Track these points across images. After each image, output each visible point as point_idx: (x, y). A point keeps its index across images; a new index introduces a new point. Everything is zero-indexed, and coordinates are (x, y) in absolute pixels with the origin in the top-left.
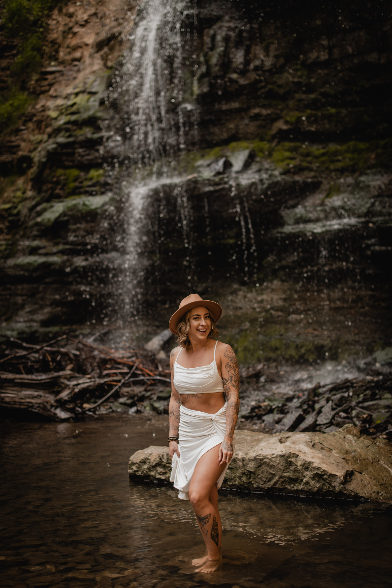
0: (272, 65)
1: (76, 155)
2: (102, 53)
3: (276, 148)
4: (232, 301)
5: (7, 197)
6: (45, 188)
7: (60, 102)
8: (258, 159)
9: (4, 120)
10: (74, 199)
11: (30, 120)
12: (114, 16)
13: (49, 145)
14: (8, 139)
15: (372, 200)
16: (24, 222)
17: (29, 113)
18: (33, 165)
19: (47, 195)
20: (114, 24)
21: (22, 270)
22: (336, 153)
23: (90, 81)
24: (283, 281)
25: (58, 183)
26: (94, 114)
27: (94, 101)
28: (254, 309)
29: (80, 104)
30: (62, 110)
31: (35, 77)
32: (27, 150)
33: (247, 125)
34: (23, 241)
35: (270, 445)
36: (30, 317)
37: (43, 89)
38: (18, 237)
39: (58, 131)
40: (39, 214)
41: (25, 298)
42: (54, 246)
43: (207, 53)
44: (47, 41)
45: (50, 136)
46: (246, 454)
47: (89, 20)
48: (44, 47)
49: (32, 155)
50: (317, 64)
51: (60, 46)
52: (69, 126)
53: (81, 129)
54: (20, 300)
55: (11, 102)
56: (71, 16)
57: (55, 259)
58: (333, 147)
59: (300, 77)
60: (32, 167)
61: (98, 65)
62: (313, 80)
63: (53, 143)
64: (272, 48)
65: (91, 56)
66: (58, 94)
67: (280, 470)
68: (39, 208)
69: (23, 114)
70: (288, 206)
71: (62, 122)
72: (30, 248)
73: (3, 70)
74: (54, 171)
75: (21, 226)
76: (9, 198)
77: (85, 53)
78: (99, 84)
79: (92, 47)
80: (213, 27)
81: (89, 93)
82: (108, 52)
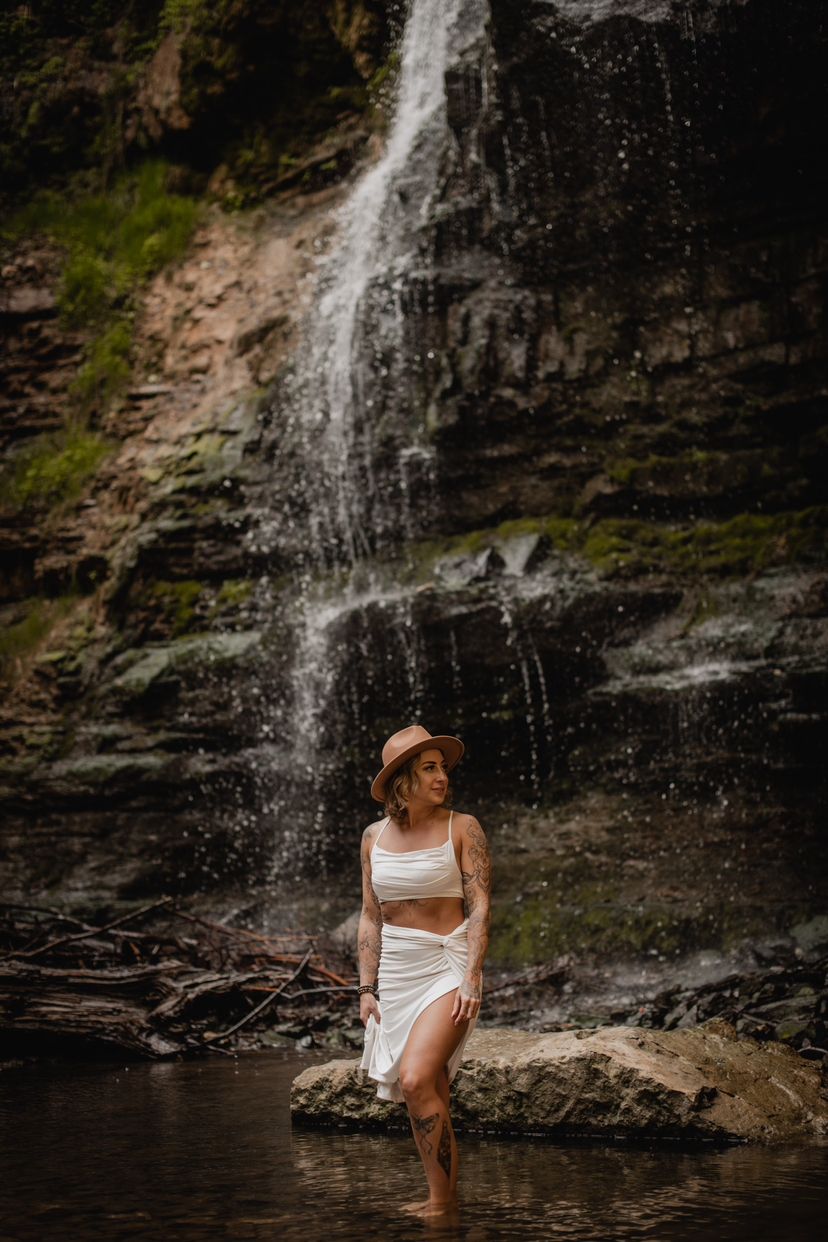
0: (580, 370)
1: (196, 554)
2: (250, 356)
3: (592, 532)
4: (508, 837)
5: (56, 638)
6: (132, 619)
7: (164, 451)
8: (556, 552)
9: (54, 488)
10: (191, 641)
11: (106, 486)
12: (275, 287)
13: (141, 534)
14: (61, 524)
15: (780, 624)
16: (88, 688)
17: (103, 473)
18: (109, 573)
19: (136, 633)
20: (274, 301)
21: (84, 784)
22: (708, 539)
23: (224, 410)
24: (609, 793)
25: (158, 609)
26: (233, 472)
27: (233, 448)
28: (552, 850)
29: (205, 454)
30: (169, 465)
31: (117, 404)
32: (99, 545)
33: (534, 487)
34: (86, 726)
35: (558, 1042)
36: (98, 879)
37: (132, 427)
38: (75, 717)
39: (160, 507)
40: (120, 671)
41: (87, 839)
42: (148, 734)
43: (454, 350)
44: (142, 336)
45: (144, 517)
46: (513, 1060)
47: (225, 296)
48: (136, 348)
49: (108, 554)
50: (668, 368)
51: (166, 346)
52: (182, 497)
53: (206, 502)
54: (76, 844)
55: (68, 453)
56: (189, 288)
57: (150, 760)
58: (703, 526)
59: (634, 394)
60: (108, 578)
61: (241, 378)
62: (660, 399)
63: (150, 531)
64: (581, 340)
65: (228, 363)
66: (163, 435)
67: (577, 1087)
68: (119, 660)
69: (92, 477)
70: (616, 641)
71: (168, 489)
72: (100, 739)
73: (54, 392)
74: (152, 586)
75: (82, 695)
76: (60, 641)
77: (216, 357)
78: (244, 415)
79: (231, 346)
80: (465, 302)
81: (222, 433)
82: (261, 355)
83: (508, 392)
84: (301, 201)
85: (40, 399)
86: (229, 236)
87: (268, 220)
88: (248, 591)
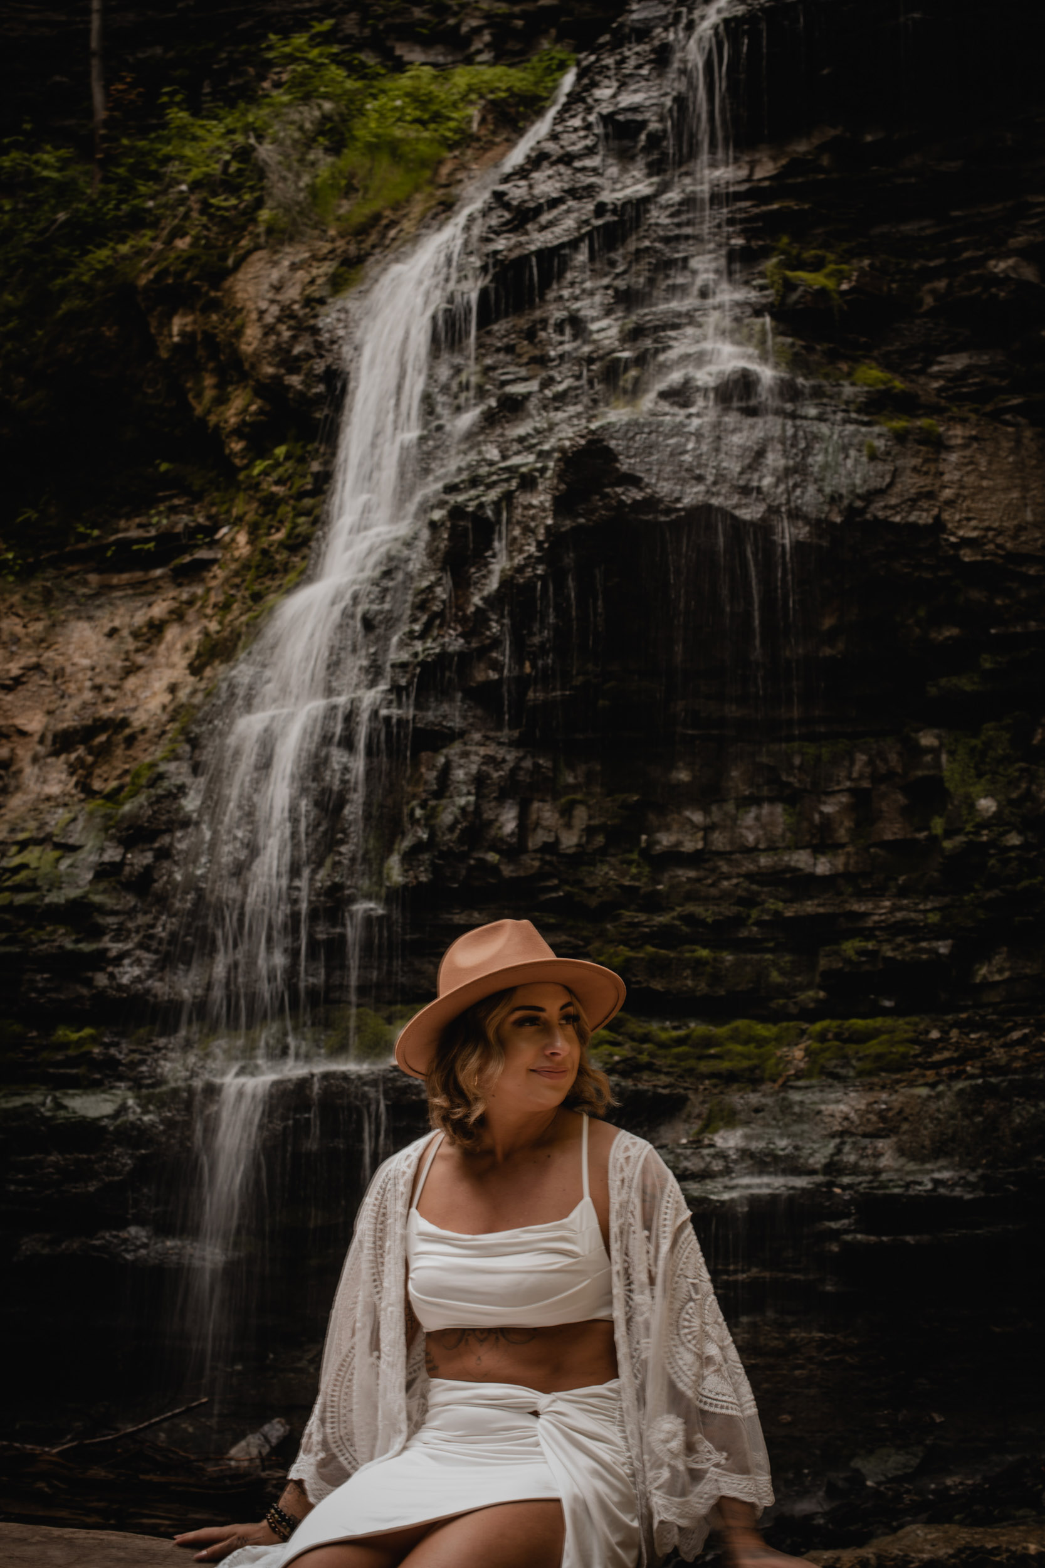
0: (578, 845)
1: (26, 987)
2: (70, 757)
12: (88, 679)
15: (836, 1141)
20: (91, 696)
22: (708, 1041)
23: (56, 820)
26: (82, 896)
27: (77, 865)
43: (429, 801)
47: (23, 679)
50: (675, 857)
52: (8, 916)
53: (41, 927)
58: (696, 1027)
59: (633, 878)
61: (58, 782)
62: (661, 887)
64: (580, 813)
65: (39, 761)
77: (20, 752)
78: (84, 828)
79: (41, 741)
80: (445, 751)
81: (57, 846)
82: (90, 759)
83: (492, 857)
84: (93, 578)
86: (12, 606)
87: (57, 594)
88: (94, 1040)
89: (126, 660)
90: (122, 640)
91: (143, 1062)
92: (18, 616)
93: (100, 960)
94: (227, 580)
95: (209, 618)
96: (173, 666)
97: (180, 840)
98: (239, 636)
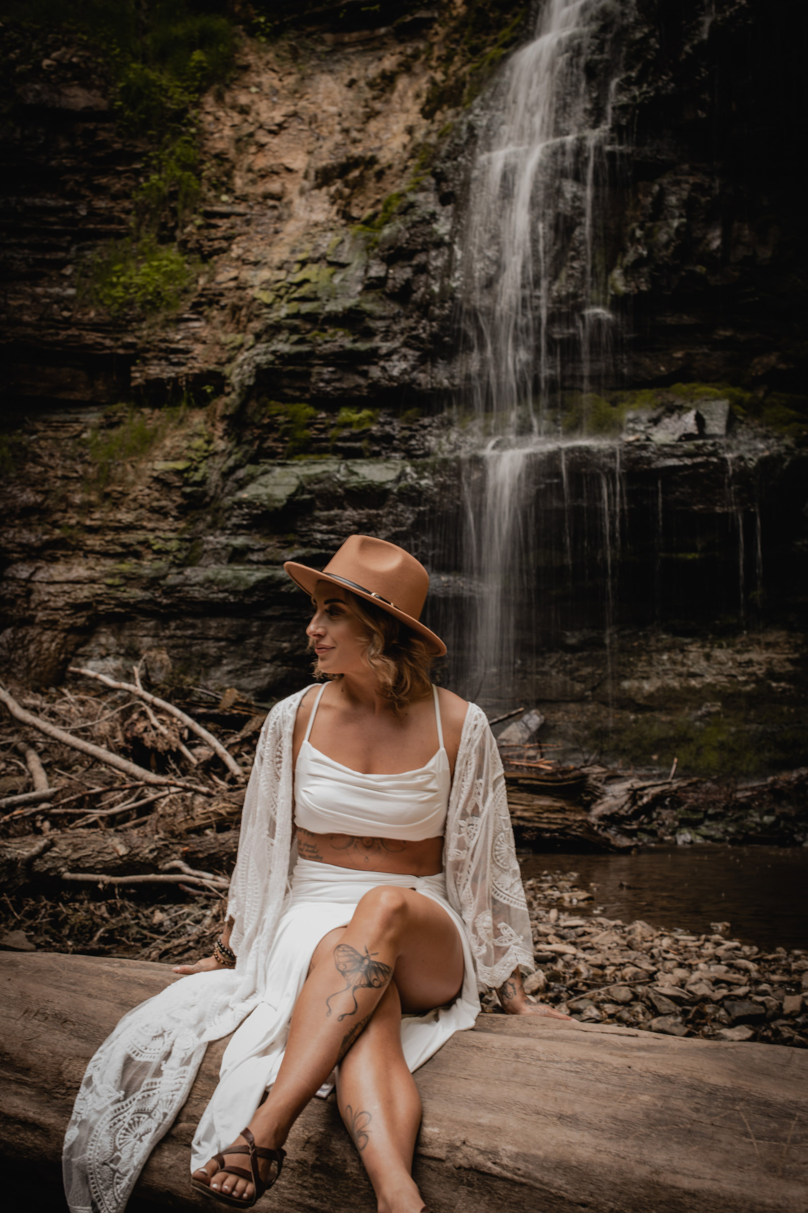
0: (772, 258)
1: (314, 378)
2: (330, 189)
3: (768, 401)
5: (173, 448)
6: (249, 435)
7: (268, 274)
8: (740, 417)
9: (148, 297)
11: (213, 303)
13: (258, 355)
14: (161, 334)
16: (212, 498)
17: (203, 289)
18: (227, 389)
19: (253, 450)
21: (223, 591)
25: (271, 428)
26: (357, 304)
27: (348, 280)
29: (316, 283)
30: (278, 290)
31: (193, 220)
32: (212, 360)
34: (213, 535)
37: (217, 244)
38: (201, 526)
39: (274, 329)
40: (242, 485)
41: (223, 644)
42: (283, 548)
44: (208, 153)
47: (286, 125)
49: (227, 370)
51: (234, 167)
52: (297, 322)
53: (324, 330)
56: (244, 111)
60: (226, 394)
61: (322, 210)
63: (265, 353)
65: (305, 193)
66: (259, 258)
68: (241, 473)
69: (187, 291)
71: (283, 313)
72: (230, 549)
73: (115, 197)
74: (265, 405)
75: (208, 504)
76: (178, 450)
77: (289, 186)
78: (350, 249)
79: (306, 177)
80: (659, 180)
81: (331, 264)
82: (347, 191)
83: (700, 269)
85: (101, 204)
86: (268, 63)
87: (302, 52)
88: (372, 420)
89: (366, 106)
90: (360, 90)
91: (412, 437)
92: (274, 71)
93: (372, 356)
94: (447, 36)
95: (435, 69)
96: (407, 111)
97: (435, 258)
98: (464, 84)
